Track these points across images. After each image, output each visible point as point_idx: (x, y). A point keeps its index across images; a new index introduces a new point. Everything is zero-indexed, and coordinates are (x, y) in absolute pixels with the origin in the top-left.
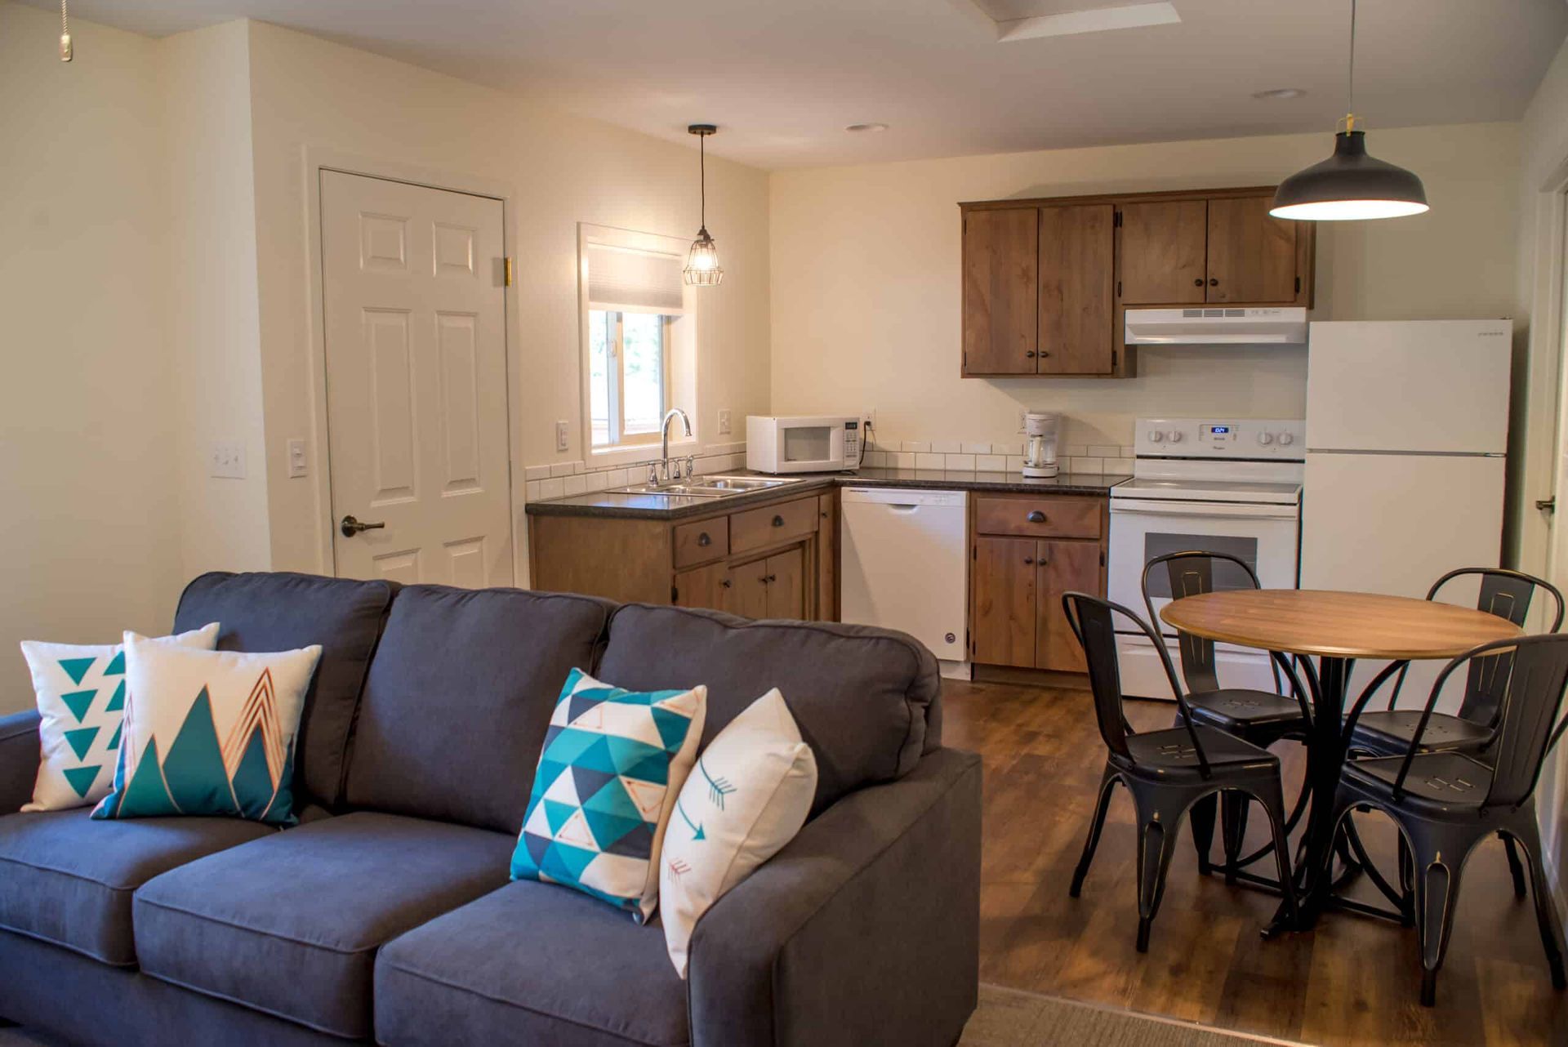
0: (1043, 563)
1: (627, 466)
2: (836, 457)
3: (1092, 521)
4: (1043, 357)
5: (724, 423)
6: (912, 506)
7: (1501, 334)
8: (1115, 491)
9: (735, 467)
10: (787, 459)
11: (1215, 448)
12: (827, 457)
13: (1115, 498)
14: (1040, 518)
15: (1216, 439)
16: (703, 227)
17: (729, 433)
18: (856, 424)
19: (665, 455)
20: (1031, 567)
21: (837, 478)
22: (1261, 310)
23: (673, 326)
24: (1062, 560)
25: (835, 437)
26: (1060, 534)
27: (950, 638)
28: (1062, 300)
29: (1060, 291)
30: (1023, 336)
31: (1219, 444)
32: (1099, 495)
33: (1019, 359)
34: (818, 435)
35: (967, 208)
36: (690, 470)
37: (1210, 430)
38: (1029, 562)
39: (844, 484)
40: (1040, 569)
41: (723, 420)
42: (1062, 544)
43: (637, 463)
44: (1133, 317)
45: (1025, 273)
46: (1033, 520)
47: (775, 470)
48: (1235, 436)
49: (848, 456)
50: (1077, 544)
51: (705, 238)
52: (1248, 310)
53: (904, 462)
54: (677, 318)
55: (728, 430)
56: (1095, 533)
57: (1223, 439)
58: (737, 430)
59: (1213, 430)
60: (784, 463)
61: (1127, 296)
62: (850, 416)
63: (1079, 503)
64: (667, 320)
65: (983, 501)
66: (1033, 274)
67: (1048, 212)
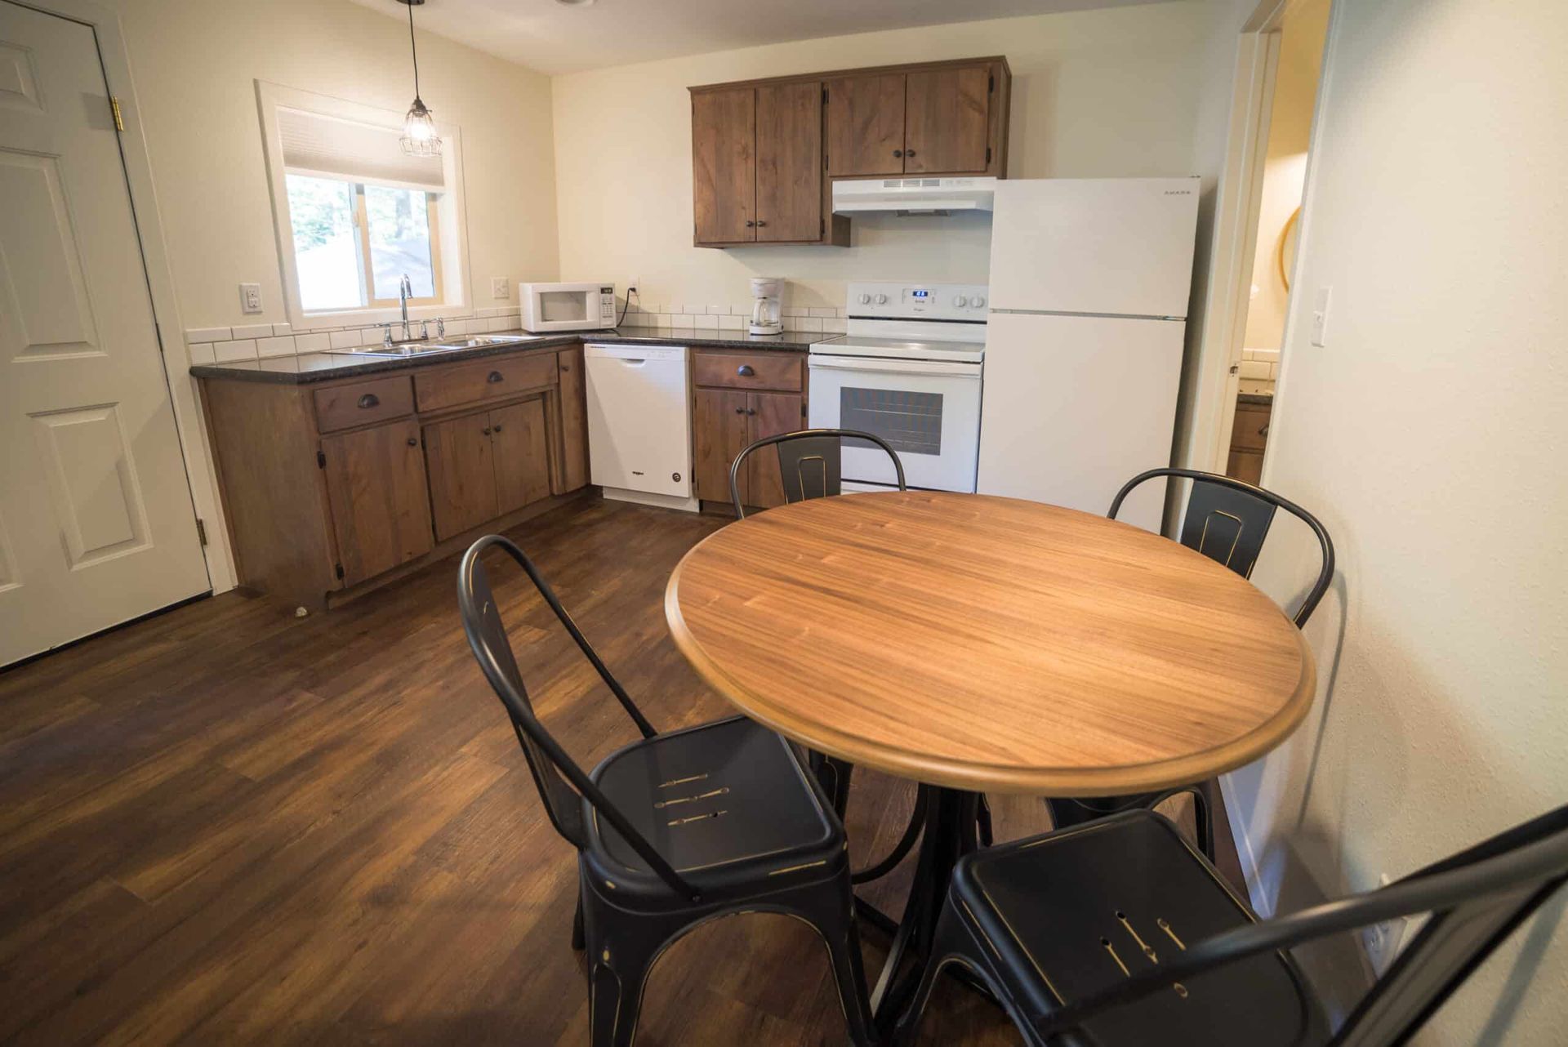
0: (752, 413)
1: (361, 328)
2: (593, 316)
3: (794, 376)
4: (760, 226)
5: (499, 289)
6: (642, 361)
7: (1188, 193)
8: (813, 348)
10: (544, 320)
11: (915, 309)
12: (585, 318)
13: (815, 354)
14: (749, 372)
15: (916, 302)
16: (418, 97)
17: (507, 298)
18: (612, 289)
19: (405, 317)
20: (742, 416)
21: (582, 336)
22: (955, 180)
23: (439, 203)
24: (769, 411)
25: (591, 301)
26: (768, 386)
27: (676, 478)
28: (776, 173)
29: (774, 164)
30: (744, 208)
31: (920, 306)
32: (800, 351)
33: (741, 229)
34: (577, 298)
35: (696, 92)
36: (442, 331)
37: (912, 294)
38: (740, 412)
39: (587, 341)
40: (750, 418)
41: (498, 287)
42: (768, 396)
43: (363, 326)
44: (840, 188)
45: (745, 149)
46: (744, 374)
47: (533, 330)
48: (933, 298)
49: (604, 317)
50: (779, 397)
51: (419, 107)
52: (943, 181)
53: (662, 322)
54: (442, 195)
55: (507, 295)
56: (797, 386)
57: (923, 302)
58: (510, 293)
59: (915, 294)
60: (540, 323)
61: (834, 168)
62: (606, 283)
63: (783, 359)
64: (433, 197)
65: (703, 356)
66: (751, 151)
67: (764, 93)
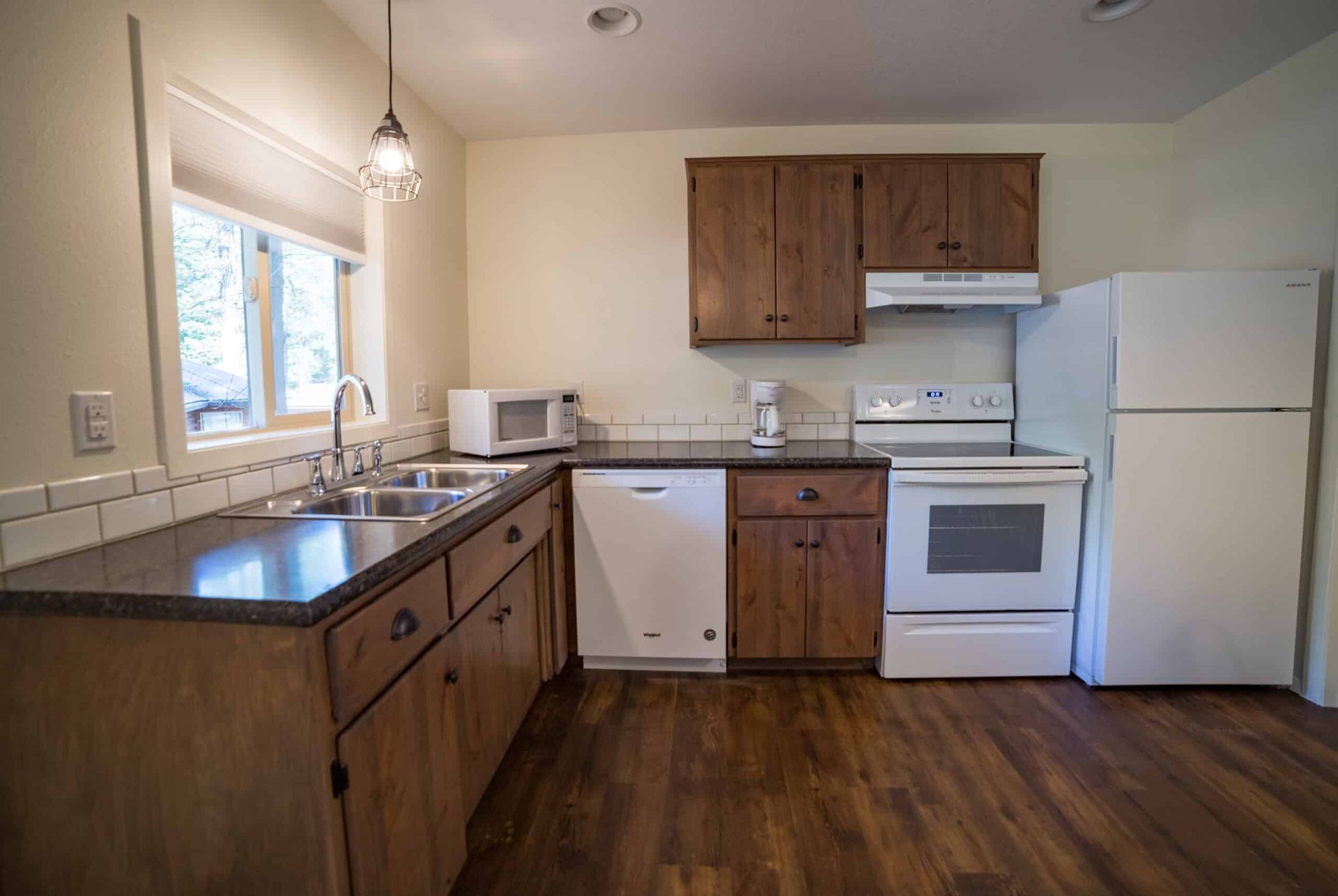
0: (816, 546)
1: (271, 465)
2: (553, 435)
3: (869, 496)
4: (784, 320)
5: (421, 398)
6: (660, 489)
7: (1309, 284)
8: (896, 461)
9: (435, 449)
10: (502, 439)
11: (932, 411)
12: (544, 434)
13: (898, 469)
14: (812, 496)
15: (932, 403)
16: (391, 110)
17: (427, 410)
18: (573, 396)
19: (338, 443)
20: (801, 550)
21: (566, 459)
22: (998, 275)
23: (353, 277)
24: (837, 542)
25: (553, 412)
26: (834, 512)
27: (709, 635)
28: (802, 261)
29: (799, 251)
30: (760, 299)
31: (935, 407)
32: (879, 466)
33: (757, 324)
34: (535, 408)
35: (692, 164)
36: (378, 459)
37: (926, 394)
38: (800, 545)
39: (575, 466)
40: (811, 552)
41: (420, 395)
42: (836, 523)
43: (290, 458)
44: (873, 280)
45: (762, 232)
46: (805, 498)
47: (487, 452)
48: (949, 398)
49: (566, 432)
50: (852, 523)
51: (392, 127)
52: (986, 276)
53: (615, 435)
54: (360, 266)
55: (426, 407)
56: (873, 509)
57: (939, 403)
58: (437, 406)
59: (929, 394)
60: (498, 443)
61: (870, 257)
62: (566, 387)
63: (856, 477)
64: (345, 268)
65: (744, 479)
66: (770, 234)
67: (784, 170)
